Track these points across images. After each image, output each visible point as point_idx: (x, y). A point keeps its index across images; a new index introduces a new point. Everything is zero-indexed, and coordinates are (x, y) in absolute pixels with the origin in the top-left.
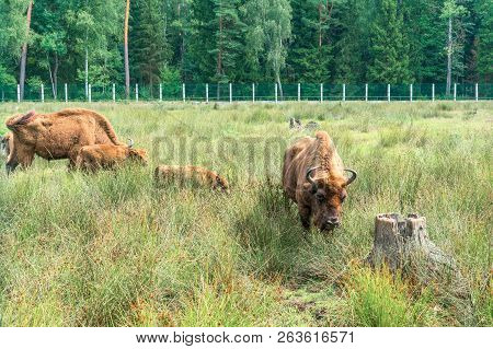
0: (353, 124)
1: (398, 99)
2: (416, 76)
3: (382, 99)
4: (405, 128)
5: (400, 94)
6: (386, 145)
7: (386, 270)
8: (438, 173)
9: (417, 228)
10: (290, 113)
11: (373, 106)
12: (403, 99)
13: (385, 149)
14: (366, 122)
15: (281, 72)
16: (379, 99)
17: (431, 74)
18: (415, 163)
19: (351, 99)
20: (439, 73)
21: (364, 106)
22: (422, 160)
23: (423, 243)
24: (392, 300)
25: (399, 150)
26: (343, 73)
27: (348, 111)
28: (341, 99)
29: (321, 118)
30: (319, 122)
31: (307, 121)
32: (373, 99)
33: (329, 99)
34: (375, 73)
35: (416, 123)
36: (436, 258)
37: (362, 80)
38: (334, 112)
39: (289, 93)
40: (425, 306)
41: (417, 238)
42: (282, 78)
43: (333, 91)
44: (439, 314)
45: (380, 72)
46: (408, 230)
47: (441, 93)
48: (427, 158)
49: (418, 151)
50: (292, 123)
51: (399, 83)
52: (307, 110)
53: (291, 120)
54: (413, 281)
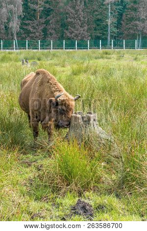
0: (57, 62)
1: (81, 49)
2: (91, 36)
3: (73, 49)
4: (85, 65)
5: (82, 46)
6: (75, 74)
7: (75, 143)
8: (104, 89)
9: (92, 120)
10: (22, 56)
11: (68, 52)
12: (84, 49)
13: (75, 76)
14: (64, 61)
15: (17, 34)
16: (71, 49)
17: (99, 35)
18: (91, 84)
19: (56, 49)
20: (103, 34)
21: (63, 52)
22: (95, 82)
23: (96, 128)
24: (79, 160)
25: (82, 77)
26: (51, 34)
27: (54, 55)
28: (50, 49)
29: (39, 60)
30: (38, 62)
31: (32, 61)
32: (68, 49)
33: (43, 49)
34: (68, 34)
35: (91, 62)
36: (103, 136)
37: (62, 38)
38: (47, 56)
39: (22, 45)
40: (97, 163)
41: (92, 126)
42: (17, 37)
43: (45, 44)
44: (104, 167)
45: (71, 34)
46: (87, 121)
47: (104, 45)
48: (97, 81)
49: (92, 78)
50: (23, 62)
51: (82, 40)
52: (32, 55)
53: (23, 60)
54: (90, 149)
